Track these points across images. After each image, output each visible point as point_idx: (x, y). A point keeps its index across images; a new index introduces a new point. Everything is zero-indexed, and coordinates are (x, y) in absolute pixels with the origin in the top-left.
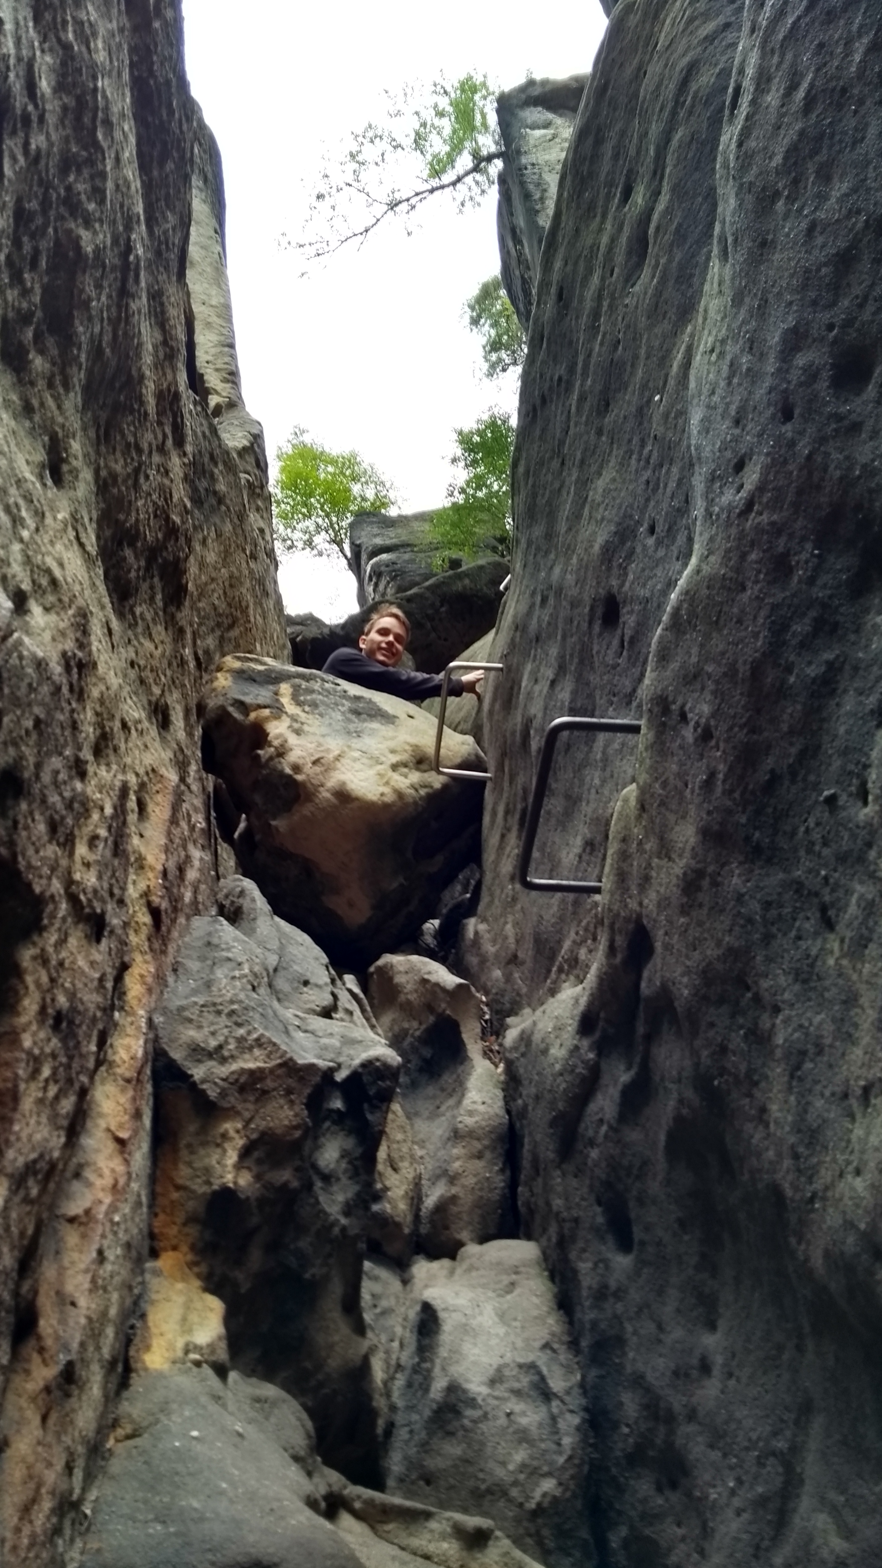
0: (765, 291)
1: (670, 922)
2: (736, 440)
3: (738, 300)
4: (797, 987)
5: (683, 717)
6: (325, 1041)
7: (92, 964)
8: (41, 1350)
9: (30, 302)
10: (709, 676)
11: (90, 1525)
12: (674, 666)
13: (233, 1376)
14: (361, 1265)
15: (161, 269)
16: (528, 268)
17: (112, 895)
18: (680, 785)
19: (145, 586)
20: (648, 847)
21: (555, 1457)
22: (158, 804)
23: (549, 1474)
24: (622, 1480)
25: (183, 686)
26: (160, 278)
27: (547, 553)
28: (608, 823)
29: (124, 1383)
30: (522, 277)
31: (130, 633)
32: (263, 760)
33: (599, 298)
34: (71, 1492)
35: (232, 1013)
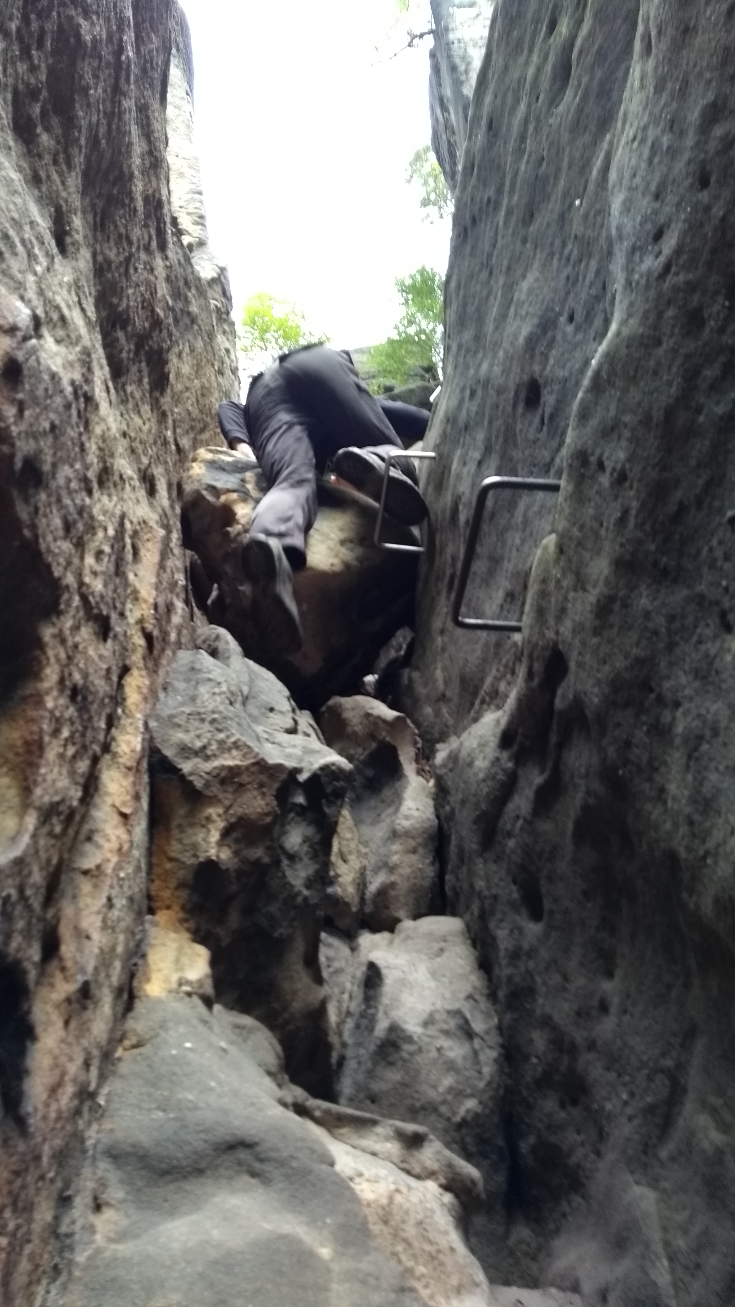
0: (686, 74)
1: (583, 643)
2: (656, 212)
3: (659, 88)
4: (697, 684)
5: (601, 466)
6: (289, 750)
7: (101, 657)
8: (63, 969)
9: (37, 79)
10: (626, 425)
11: (104, 1111)
12: (594, 422)
13: (217, 1008)
14: (319, 935)
15: (147, 86)
16: (454, 133)
17: (115, 607)
18: (595, 525)
19: (134, 369)
20: (565, 583)
21: (477, 1083)
22: (148, 550)
23: (472, 1096)
24: (531, 1100)
25: (166, 463)
26: (146, 93)
27: (475, 353)
28: (527, 575)
29: (129, 1007)
30: (449, 142)
31: (122, 407)
32: (232, 535)
33: (526, 121)
34: (88, 1084)
35: (213, 721)
